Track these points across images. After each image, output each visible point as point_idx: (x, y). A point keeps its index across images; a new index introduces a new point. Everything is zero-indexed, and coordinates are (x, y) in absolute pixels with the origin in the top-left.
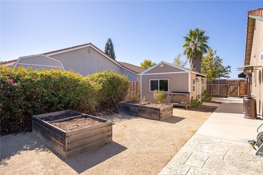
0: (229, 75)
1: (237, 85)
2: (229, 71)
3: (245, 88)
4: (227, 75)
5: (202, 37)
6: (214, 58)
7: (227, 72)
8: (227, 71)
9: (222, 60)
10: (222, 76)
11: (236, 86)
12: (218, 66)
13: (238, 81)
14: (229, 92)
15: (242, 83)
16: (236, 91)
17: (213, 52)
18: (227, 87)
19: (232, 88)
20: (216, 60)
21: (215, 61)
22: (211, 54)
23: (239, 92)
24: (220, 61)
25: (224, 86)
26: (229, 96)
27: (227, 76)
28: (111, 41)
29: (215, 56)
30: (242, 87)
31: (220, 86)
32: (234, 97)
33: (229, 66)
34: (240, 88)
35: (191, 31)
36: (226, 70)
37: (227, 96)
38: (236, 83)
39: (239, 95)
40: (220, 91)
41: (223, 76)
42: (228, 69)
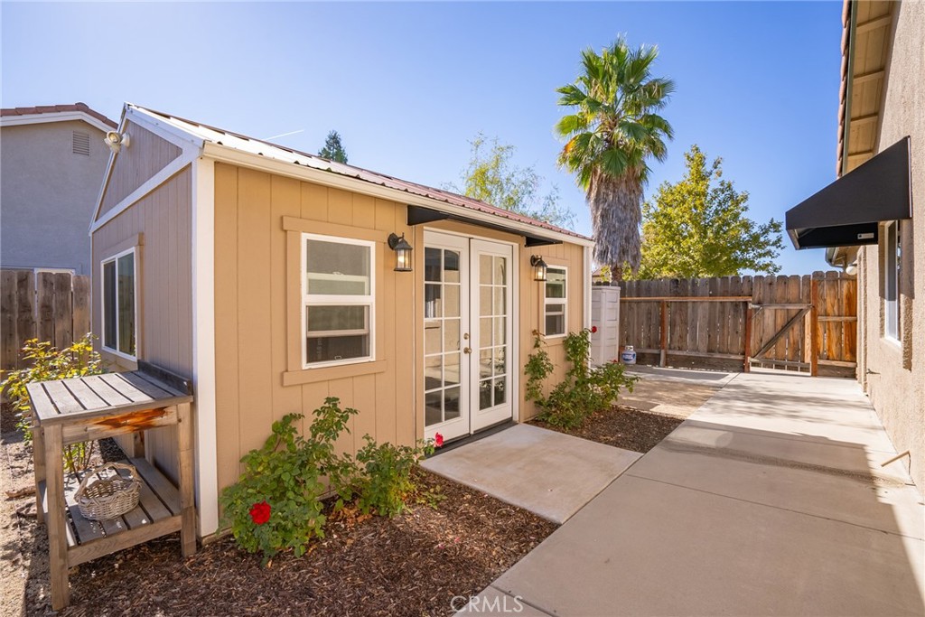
0: (777, 262)
1: (800, 301)
2: (773, 244)
3: (843, 318)
4: (767, 260)
5: (643, 83)
6: (709, 191)
7: (768, 248)
8: (767, 243)
9: (745, 198)
10: (746, 266)
11: (794, 308)
12: (728, 225)
13: (806, 278)
14: (758, 340)
15: (826, 291)
16: (794, 333)
17: (708, 167)
18: (746, 313)
19: (769, 319)
20: (722, 197)
21: (716, 202)
22: (698, 171)
23: (808, 341)
24: (737, 203)
25: (728, 307)
26: (754, 364)
27: (767, 265)
28: (338, 142)
29: (714, 183)
30: (827, 315)
31: (707, 305)
32: (781, 367)
33: (775, 222)
34: (814, 316)
35: (589, 60)
36: (762, 239)
37: (744, 361)
38: (793, 291)
39: (808, 359)
40: (709, 336)
41: (751, 265)
42: (772, 237)
